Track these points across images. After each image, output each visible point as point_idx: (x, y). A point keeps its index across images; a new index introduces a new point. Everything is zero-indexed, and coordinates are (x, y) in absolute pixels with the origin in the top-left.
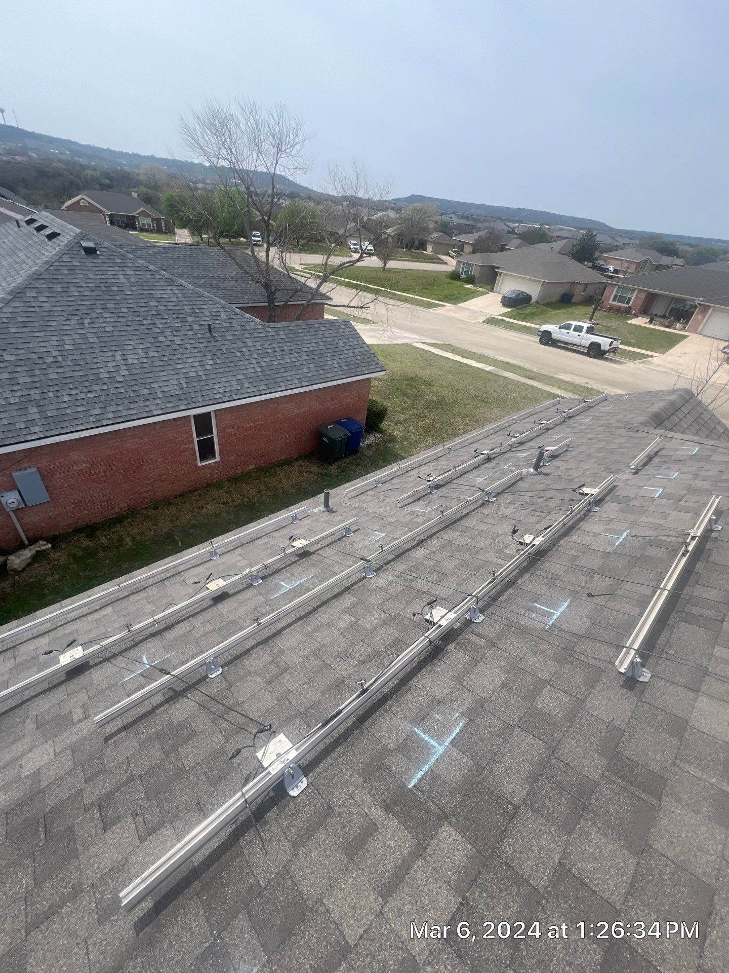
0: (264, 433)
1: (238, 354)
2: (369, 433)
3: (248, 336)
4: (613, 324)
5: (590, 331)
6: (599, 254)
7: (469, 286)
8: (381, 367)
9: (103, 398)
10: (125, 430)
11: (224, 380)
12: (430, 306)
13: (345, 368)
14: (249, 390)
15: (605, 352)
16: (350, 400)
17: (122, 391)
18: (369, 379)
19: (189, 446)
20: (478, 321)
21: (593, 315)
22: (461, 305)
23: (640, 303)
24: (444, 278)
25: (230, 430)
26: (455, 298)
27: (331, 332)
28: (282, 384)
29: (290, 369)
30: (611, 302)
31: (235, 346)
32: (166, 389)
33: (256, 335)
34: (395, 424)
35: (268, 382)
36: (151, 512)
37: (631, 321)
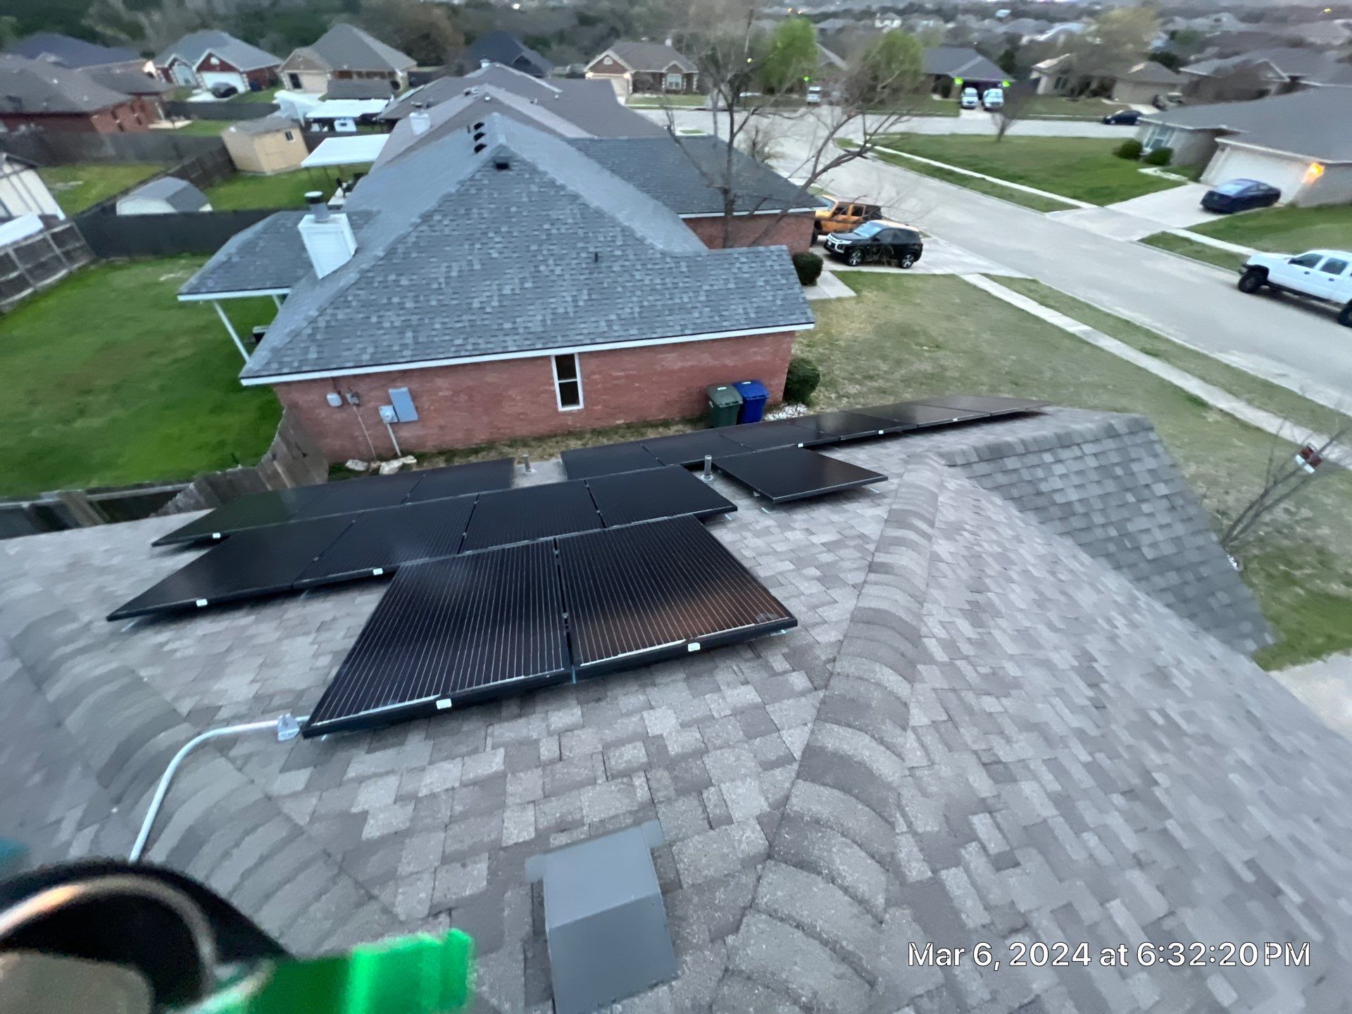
0: (637, 384)
2: (786, 404)
8: (808, 318)
11: (592, 319)
17: (487, 323)
19: (550, 388)
25: (596, 377)
28: (660, 330)
29: (677, 312)
31: (620, 279)
32: (529, 325)
35: (642, 326)
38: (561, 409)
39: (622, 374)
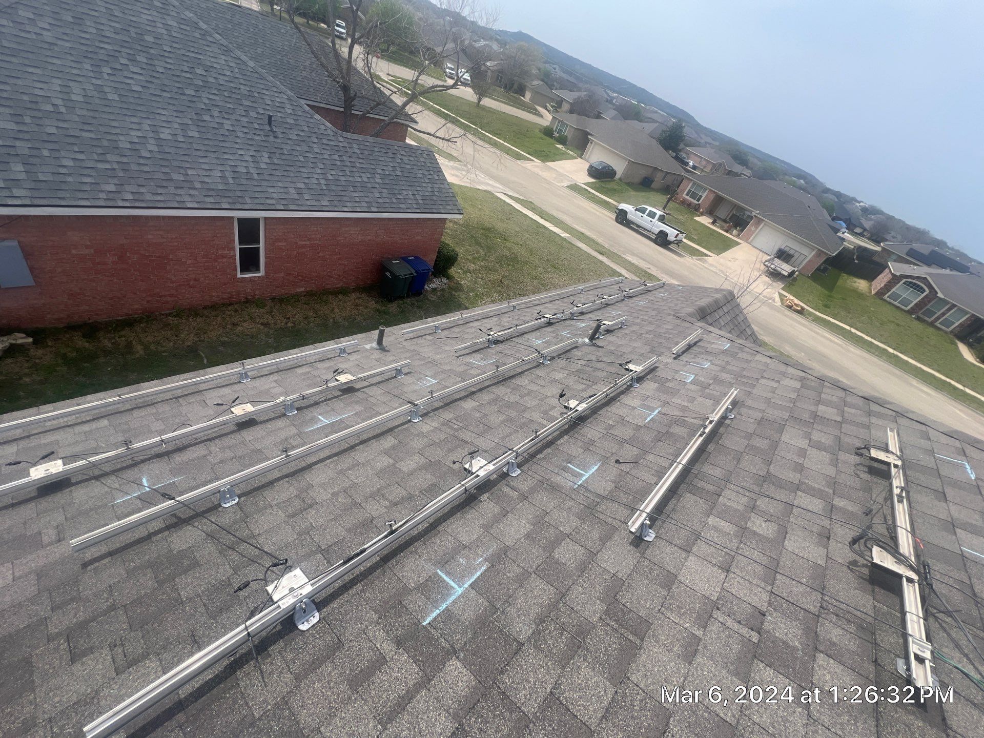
0: (321, 254)
1: (302, 159)
2: (435, 277)
3: (316, 140)
4: (682, 218)
5: (661, 219)
6: (683, 146)
7: (560, 146)
8: (458, 210)
9: (121, 174)
10: (147, 217)
11: (280, 184)
12: (518, 157)
13: (421, 202)
14: (308, 203)
15: (670, 243)
16: (420, 238)
17: (146, 169)
18: (445, 219)
19: (228, 252)
20: (562, 184)
21: (667, 204)
22: (549, 164)
23: (708, 203)
24: (537, 131)
25: (280, 244)
26: (545, 156)
27: (411, 158)
28: (349, 204)
29: (360, 189)
30: (684, 195)
31: (298, 148)
32: (206, 180)
33: (325, 141)
34: (464, 273)
35: (332, 198)
36: (172, 320)
37: (697, 219)
38: (239, 276)
39: (308, 243)
